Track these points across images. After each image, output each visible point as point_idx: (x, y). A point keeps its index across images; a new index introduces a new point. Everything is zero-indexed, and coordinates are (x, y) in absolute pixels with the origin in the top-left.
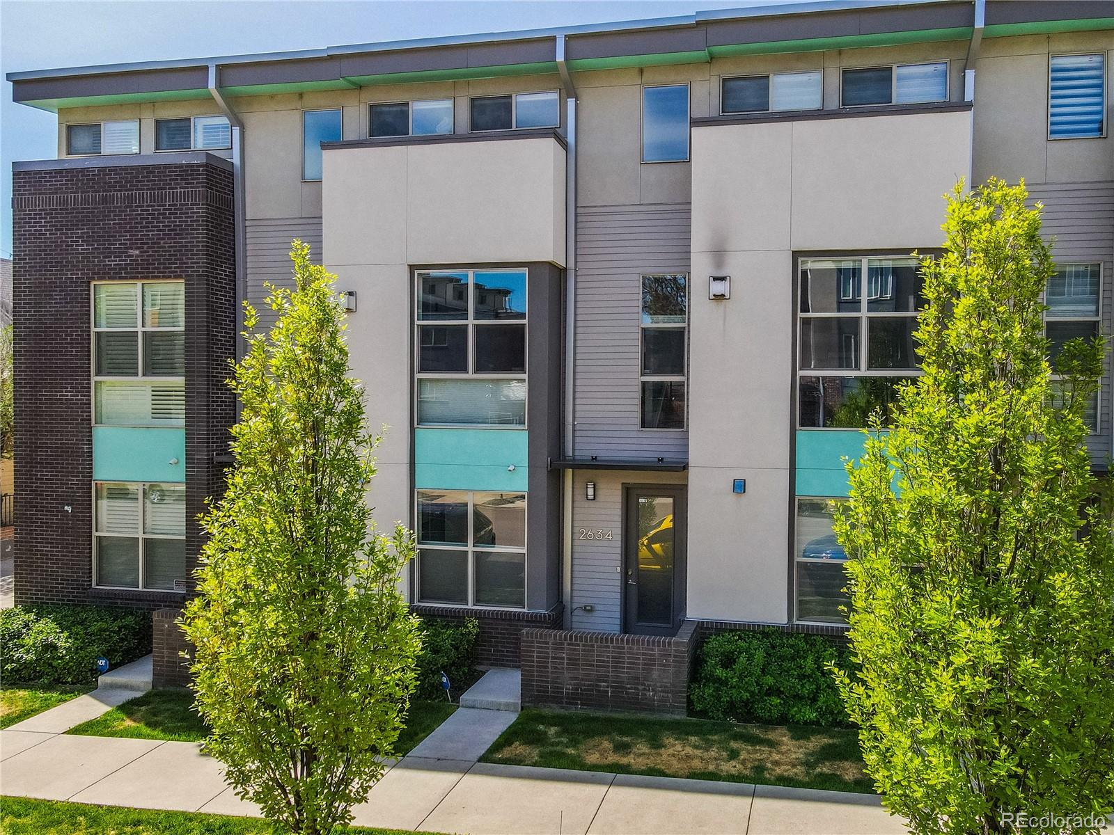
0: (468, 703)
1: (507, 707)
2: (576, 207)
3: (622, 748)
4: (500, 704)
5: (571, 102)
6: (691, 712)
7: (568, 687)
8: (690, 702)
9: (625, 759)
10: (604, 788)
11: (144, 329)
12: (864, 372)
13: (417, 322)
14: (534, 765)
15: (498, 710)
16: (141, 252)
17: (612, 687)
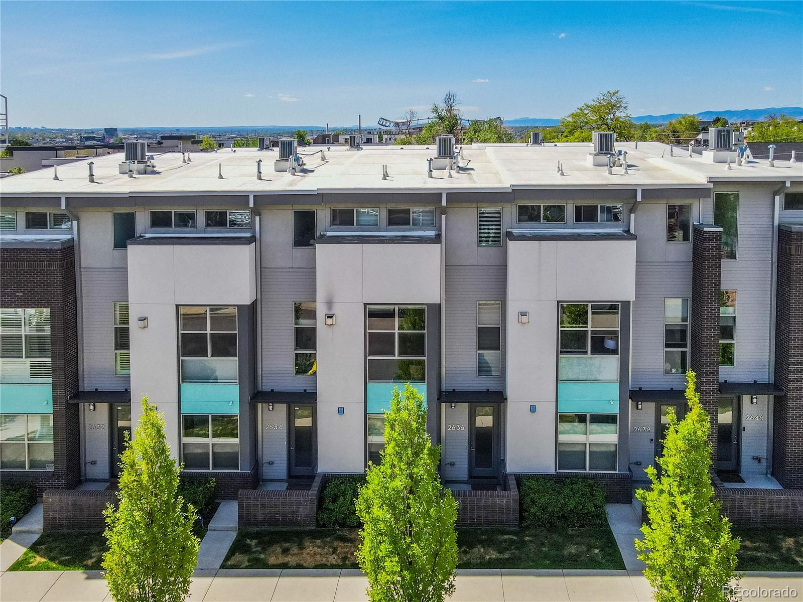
0: (212, 528)
1: (231, 529)
2: (261, 268)
3: (285, 551)
4: (228, 528)
5: (257, 218)
6: (318, 525)
7: (260, 517)
8: (317, 520)
9: (286, 558)
10: (277, 579)
11: (26, 334)
12: (397, 358)
13: (180, 332)
14: (246, 568)
15: (227, 530)
16: (24, 294)
17: (282, 516)
